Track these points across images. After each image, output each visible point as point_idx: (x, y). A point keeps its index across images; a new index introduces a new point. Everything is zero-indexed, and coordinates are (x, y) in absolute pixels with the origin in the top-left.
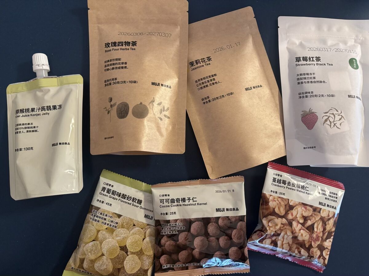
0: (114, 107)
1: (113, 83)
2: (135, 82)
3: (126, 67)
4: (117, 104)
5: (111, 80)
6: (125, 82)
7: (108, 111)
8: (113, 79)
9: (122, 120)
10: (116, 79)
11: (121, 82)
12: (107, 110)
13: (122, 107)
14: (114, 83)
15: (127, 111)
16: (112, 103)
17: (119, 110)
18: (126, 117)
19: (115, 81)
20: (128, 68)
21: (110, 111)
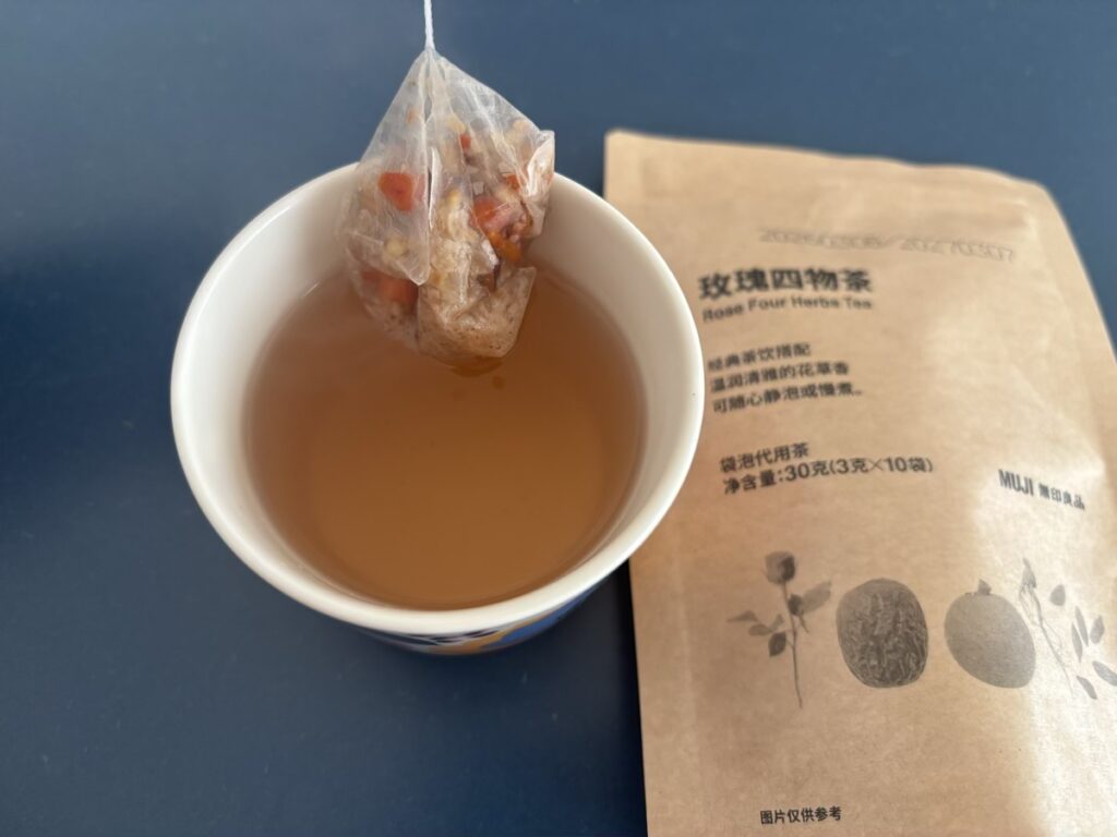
0: (819, 612)
1: (786, 474)
2: (919, 465)
3: (846, 388)
4: (839, 591)
5: (772, 456)
6: (860, 464)
7: (769, 636)
8: (782, 453)
9: (894, 694)
10: (801, 450)
11: (838, 467)
12: (759, 630)
13: (875, 610)
14: (795, 473)
15: (912, 633)
16: (798, 587)
17: (858, 631)
18: (914, 677)
19: (795, 462)
20: (859, 393)
21: (790, 638)
